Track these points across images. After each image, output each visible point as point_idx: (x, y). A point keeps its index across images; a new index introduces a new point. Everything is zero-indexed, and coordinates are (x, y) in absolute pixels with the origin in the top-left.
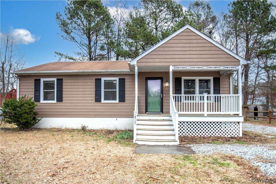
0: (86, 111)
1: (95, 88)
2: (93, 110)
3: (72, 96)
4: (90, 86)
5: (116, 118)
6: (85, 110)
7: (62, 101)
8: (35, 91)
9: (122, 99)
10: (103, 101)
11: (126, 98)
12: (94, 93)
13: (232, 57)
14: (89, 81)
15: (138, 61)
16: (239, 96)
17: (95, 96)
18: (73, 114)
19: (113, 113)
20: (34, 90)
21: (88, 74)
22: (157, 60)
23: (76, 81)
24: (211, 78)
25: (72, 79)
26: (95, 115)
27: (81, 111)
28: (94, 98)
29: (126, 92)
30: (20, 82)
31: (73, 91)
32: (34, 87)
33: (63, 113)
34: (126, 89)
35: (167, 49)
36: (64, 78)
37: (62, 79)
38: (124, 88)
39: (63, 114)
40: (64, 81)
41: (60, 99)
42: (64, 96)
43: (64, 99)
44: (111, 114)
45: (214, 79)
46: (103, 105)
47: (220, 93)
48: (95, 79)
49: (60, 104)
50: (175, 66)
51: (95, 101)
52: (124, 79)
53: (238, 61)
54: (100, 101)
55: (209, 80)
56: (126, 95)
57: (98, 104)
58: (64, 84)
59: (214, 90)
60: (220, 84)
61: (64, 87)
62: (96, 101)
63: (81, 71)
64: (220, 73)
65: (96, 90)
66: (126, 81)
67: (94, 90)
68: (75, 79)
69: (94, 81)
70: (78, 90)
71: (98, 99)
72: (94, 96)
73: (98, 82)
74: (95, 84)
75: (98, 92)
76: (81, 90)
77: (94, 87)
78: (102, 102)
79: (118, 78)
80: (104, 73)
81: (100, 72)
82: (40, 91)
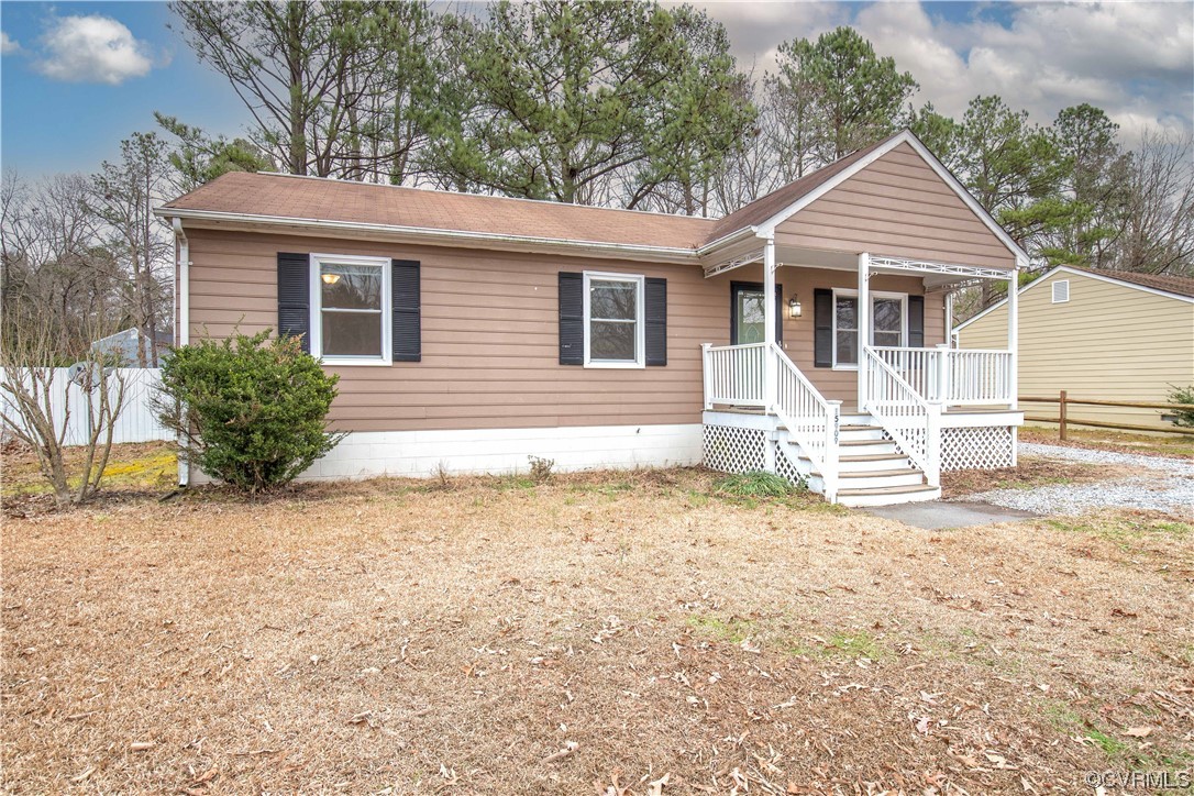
0: (521, 401)
1: (557, 308)
2: (552, 398)
3: (464, 337)
4: (538, 300)
5: (636, 427)
6: (520, 399)
7: (417, 359)
8: (281, 309)
9: (657, 357)
10: (588, 362)
11: (670, 353)
12: (555, 328)
13: (999, 243)
14: (533, 279)
15: (779, 229)
16: (1010, 355)
17: (558, 343)
18: (469, 414)
19: (624, 409)
20: (274, 304)
21: (530, 253)
22: (829, 231)
23: (480, 276)
24: (903, 297)
25: (466, 265)
26: (559, 416)
27: (502, 402)
28: (555, 351)
29: (670, 332)
30: (191, 263)
31: (468, 316)
32: (273, 291)
33: (421, 412)
34: (670, 321)
35: (857, 199)
36: (424, 260)
37: (419, 262)
38: (665, 316)
39: (423, 415)
40: (425, 273)
41: (409, 349)
42: (424, 336)
43: (425, 349)
44: (617, 412)
45: (911, 299)
46: (587, 375)
47: (925, 343)
48: (560, 273)
49: (408, 371)
50: (875, 255)
51: (557, 360)
52: (663, 282)
53: (1011, 256)
54: (581, 363)
55: (898, 303)
56: (670, 343)
57: (569, 372)
58: (424, 285)
59: (910, 333)
60: (925, 315)
61: (424, 298)
62: (562, 362)
63: (520, 238)
64: (925, 283)
65: (561, 320)
66: (670, 288)
67: (555, 316)
68: (474, 266)
69: (555, 281)
70: (488, 313)
71: (570, 355)
72: (555, 340)
73: (569, 286)
74: (559, 294)
75: (570, 325)
76: (504, 314)
77: (555, 304)
78: (585, 366)
79: (643, 277)
80: (602, 254)
81: (589, 248)
82: (307, 310)
